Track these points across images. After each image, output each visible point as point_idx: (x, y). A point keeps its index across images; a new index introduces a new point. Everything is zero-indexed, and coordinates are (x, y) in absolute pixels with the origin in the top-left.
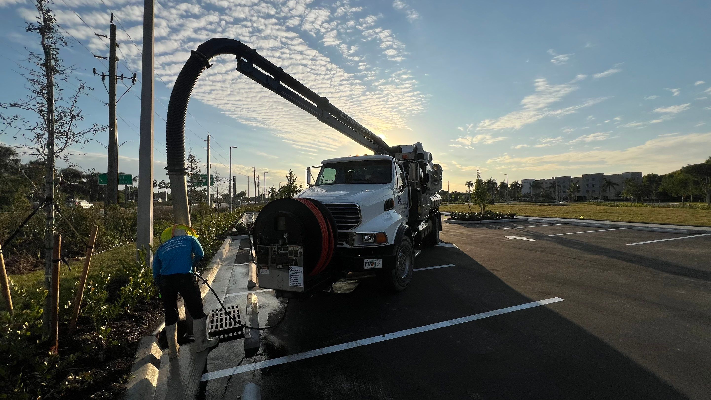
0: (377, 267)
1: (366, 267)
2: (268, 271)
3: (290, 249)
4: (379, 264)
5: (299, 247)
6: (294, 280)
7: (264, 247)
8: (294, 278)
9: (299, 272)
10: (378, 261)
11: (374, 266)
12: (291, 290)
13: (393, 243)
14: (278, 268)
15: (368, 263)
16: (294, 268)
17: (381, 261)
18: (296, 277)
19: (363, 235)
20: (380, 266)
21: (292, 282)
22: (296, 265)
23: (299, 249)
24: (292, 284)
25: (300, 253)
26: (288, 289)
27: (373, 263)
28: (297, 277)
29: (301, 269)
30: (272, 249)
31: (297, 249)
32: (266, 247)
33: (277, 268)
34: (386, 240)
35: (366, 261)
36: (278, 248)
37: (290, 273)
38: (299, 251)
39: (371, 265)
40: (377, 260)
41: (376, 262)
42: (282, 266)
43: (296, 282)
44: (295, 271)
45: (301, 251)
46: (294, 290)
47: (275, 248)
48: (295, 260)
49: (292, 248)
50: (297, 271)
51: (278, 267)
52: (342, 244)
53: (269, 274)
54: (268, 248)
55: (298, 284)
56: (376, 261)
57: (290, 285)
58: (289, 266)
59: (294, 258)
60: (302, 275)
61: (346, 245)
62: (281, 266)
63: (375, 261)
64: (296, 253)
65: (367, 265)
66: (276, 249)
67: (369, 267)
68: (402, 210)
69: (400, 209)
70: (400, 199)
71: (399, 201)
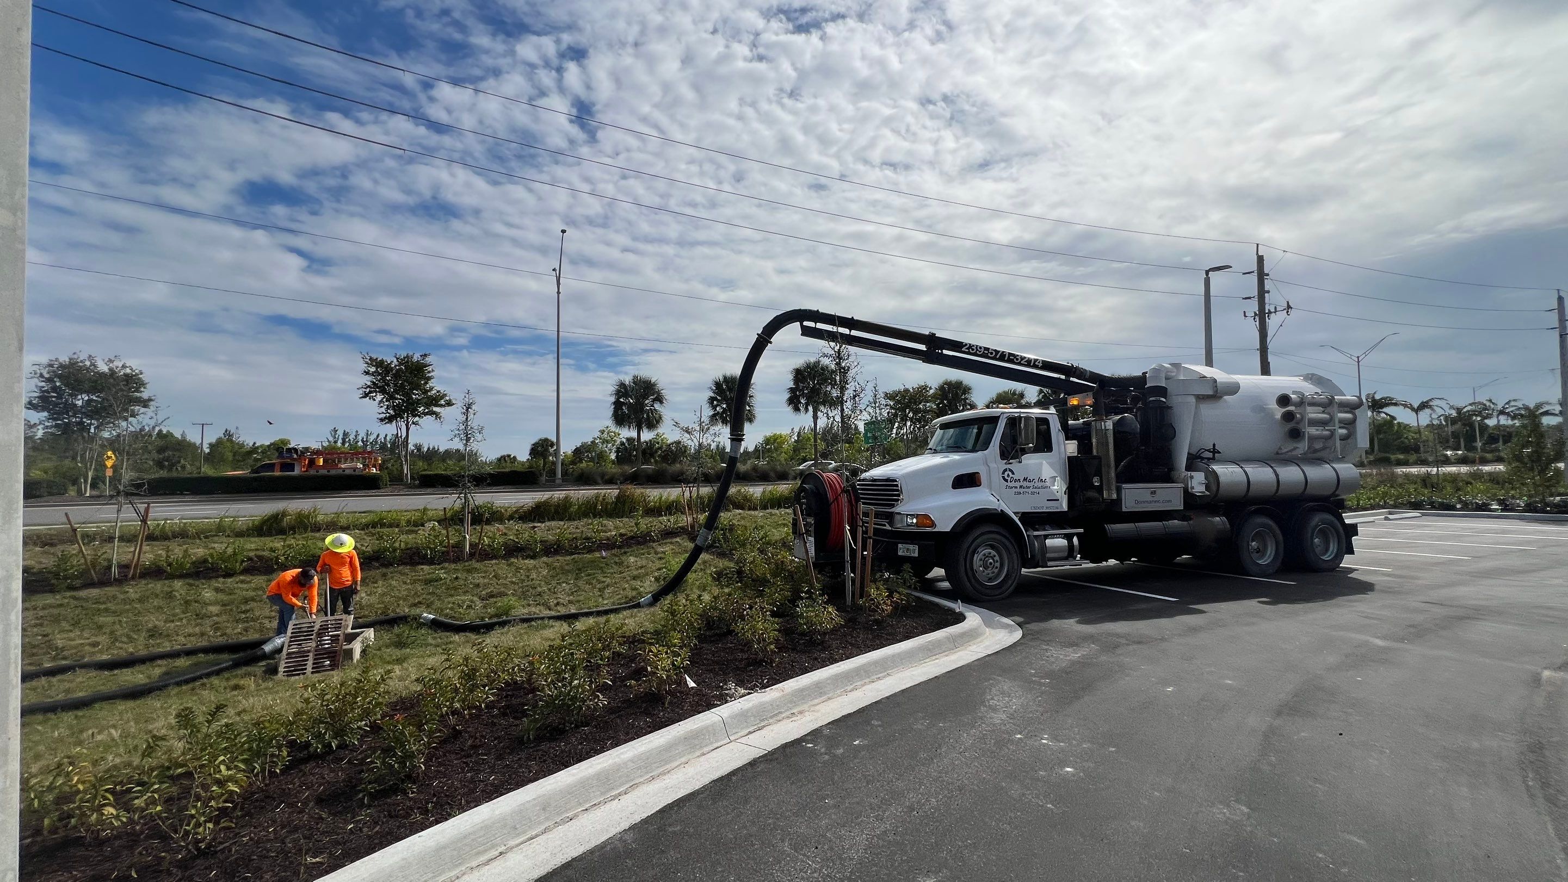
0: (912, 555)
1: (900, 553)
3: (807, 520)
4: (915, 551)
5: (812, 518)
8: (809, 549)
10: (915, 548)
11: (909, 554)
13: (948, 530)
15: (903, 549)
17: (918, 550)
19: (905, 515)
20: (916, 555)
22: (810, 536)
25: (813, 524)
27: (908, 549)
28: (811, 547)
29: (813, 539)
34: (933, 524)
35: (900, 546)
39: (905, 551)
43: (810, 552)
45: (813, 521)
48: (810, 531)
50: (811, 541)
52: (885, 525)
55: (811, 554)
56: (911, 547)
59: (810, 529)
61: (888, 527)
64: (810, 525)
65: (902, 551)
67: (903, 554)
68: (1018, 490)
69: (1012, 488)
70: (1010, 473)
71: (1008, 476)
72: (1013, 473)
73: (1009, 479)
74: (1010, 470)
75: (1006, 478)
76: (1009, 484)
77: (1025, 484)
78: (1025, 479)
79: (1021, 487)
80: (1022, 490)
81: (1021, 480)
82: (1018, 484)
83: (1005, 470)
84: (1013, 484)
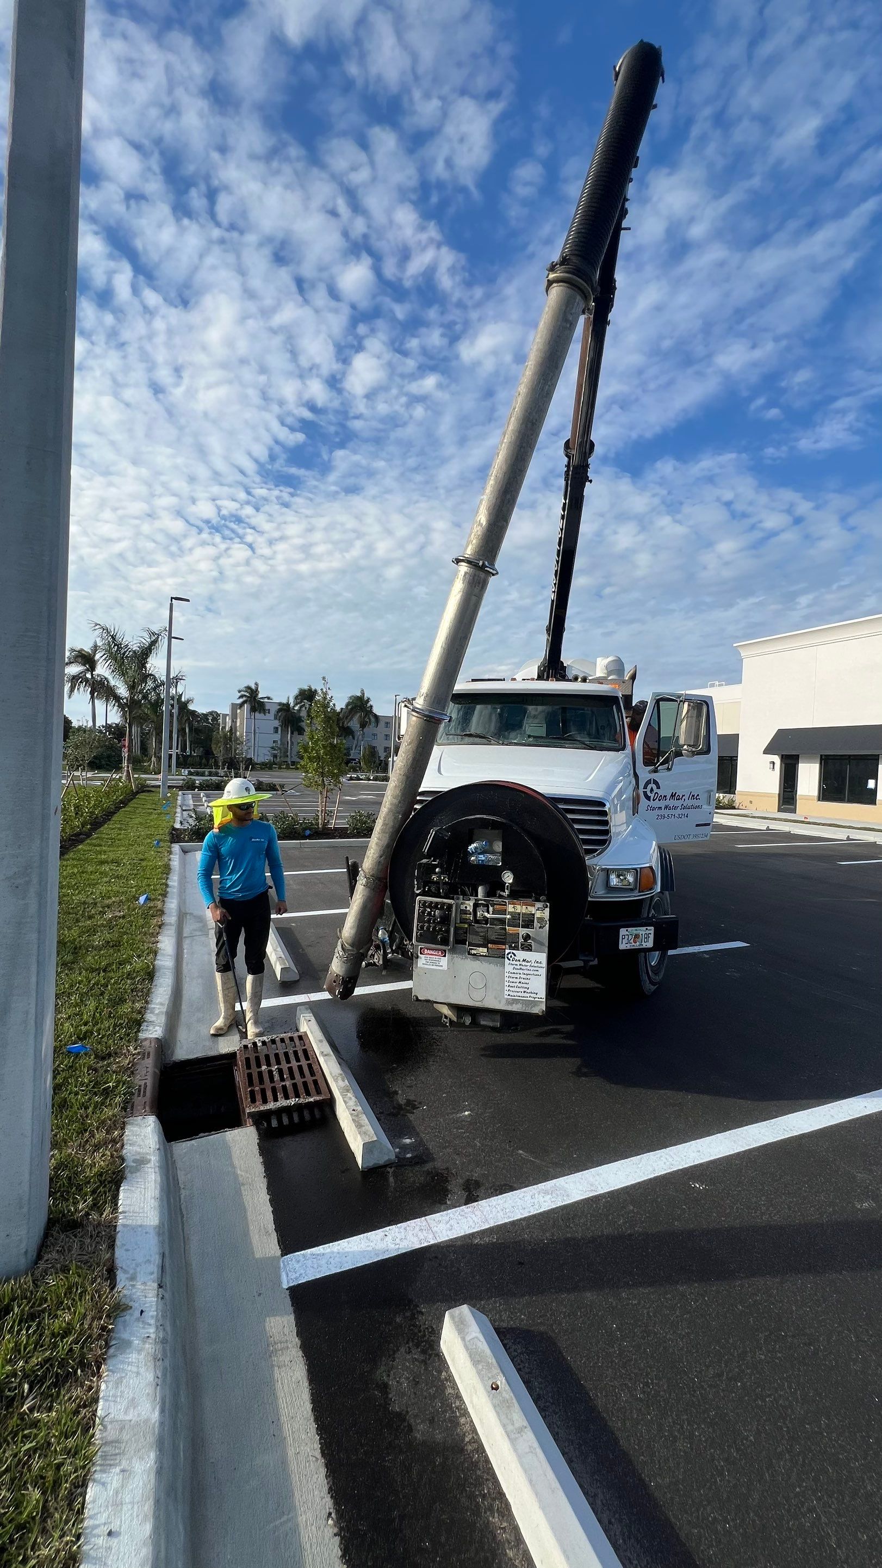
0: (645, 946)
1: (623, 946)
2: (444, 961)
3: (510, 908)
4: (647, 937)
5: (539, 905)
6: (520, 985)
7: (437, 903)
8: (518, 980)
9: (536, 965)
10: (648, 932)
11: (638, 943)
12: (509, 1008)
13: (659, 889)
14: (474, 955)
15: (626, 937)
16: (521, 954)
17: (652, 932)
18: (525, 976)
19: (607, 872)
20: (650, 943)
21: (511, 989)
22: (528, 948)
23: (541, 912)
24: (511, 993)
25: (541, 920)
26: (502, 1006)
27: (637, 936)
28: (528, 977)
29: (542, 957)
30: (458, 906)
31: (532, 910)
32: (444, 904)
33: (469, 954)
34: (654, 882)
35: (623, 931)
36: (476, 906)
37: (508, 968)
38: (538, 914)
39: (632, 941)
40: (645, 928)
41: (644, 933)
42: (485, 950)
43: (523, 990)
44: (524, 963)
45: (546, 913)
46: (516, 1008)
47: (469, 905)
48: (527, 937)
49: (519, 907)
50: (528, 962)
51: (473, 952)
53: (445, 967)
54: (450, 906)
55: (528, 995)
56: (642, 931)
57: (506, 997)
58: (507, 951)
59: (522, 931)
60: (543, 972)
62: (483, 951)
63: (641, 933)
64: (529, 922)
65: (625, 941)
66: (470, 908)
67: (628, 946)
68: (660, 813)
69: (654, 809)
70: (654, 787)
71: (652, 790)
72: (658, 787)
73: (652, 796)
74: (656, 782)
75: (649, 794)
76: (652, 803)
77: (672, 803)
78: (673, 796)
79: (666, 807)
80: (667, 812)
81: (668, 797)
82: (662, 804)
83: (648, 782)
84: (657, 804)
